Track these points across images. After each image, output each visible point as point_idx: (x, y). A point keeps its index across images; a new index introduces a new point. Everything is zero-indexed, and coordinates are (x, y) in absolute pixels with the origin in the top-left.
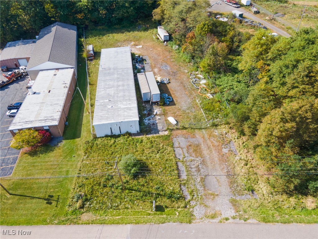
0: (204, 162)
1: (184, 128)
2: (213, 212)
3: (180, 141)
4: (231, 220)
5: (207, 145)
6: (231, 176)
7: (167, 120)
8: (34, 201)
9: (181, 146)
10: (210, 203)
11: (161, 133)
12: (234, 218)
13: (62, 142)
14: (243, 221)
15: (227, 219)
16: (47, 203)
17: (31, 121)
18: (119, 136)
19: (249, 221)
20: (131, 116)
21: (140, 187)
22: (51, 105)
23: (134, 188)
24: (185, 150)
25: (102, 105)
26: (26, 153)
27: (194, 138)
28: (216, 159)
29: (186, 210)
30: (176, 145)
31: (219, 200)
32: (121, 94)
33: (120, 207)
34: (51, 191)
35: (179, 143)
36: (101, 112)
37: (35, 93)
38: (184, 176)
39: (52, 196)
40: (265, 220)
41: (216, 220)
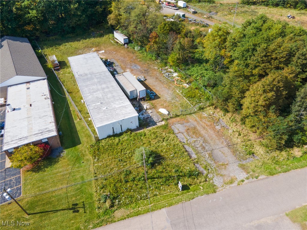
0: (205, 141)
1: (177, 116)
2: (229, 179)
3: (178, 127)
4: (246, 181)
5: (202, 126)
6: (231, 146)
7: (159, 112)
8: (59, 213)
9: (181, 131)
10: (223, 172)
11: (159, 124)
12: (247, 178)
13: (63, 151)
14: (255, 179)
15: (243, 181)
16: (74, 212)
17: (25, 137)
18: (121, 134)
19: (259, 178)
20: (129, 113)
21: (159, 174)
22: (40, 118)
23: (155, 176)
24: (185, 134)
25: (96, 108)
26: (28, 171)
27: (188, 122)
28: (214, 136)
29: (207, 183)
30: (176, 131)
31: (230, 168)
32: (109, 95)
33: (149, 196)
34: (73, 200)
35: (178, 129)
36: (98, 114)
37: (14, 110)
38: (194, 156)
39: (77, 204)
40: (271, 174)
41: (235, 184)
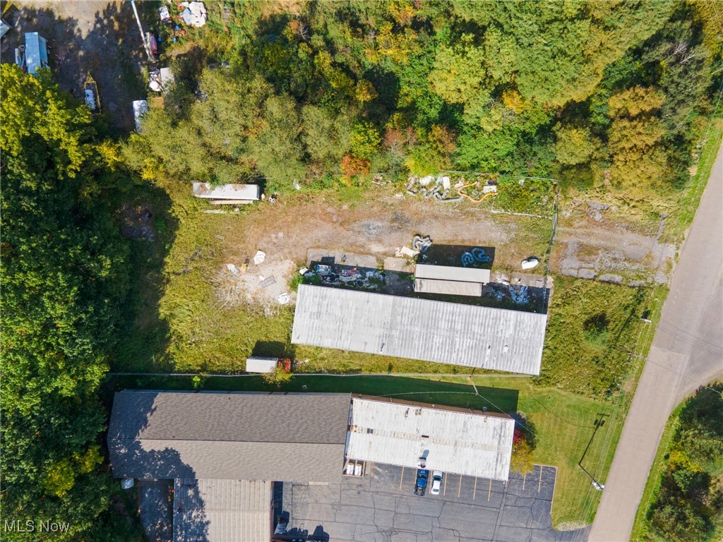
2: (666, 265)
3: (570, 266)
4: (679, 252)
5: (584, 234)
6: (631, 227)
7: (526, 271)
8: (595, 439)
9: (577, 267)
10: (655, 264)
11: (550, 286)
12: (678, 248)
13: (519, 414)
14: (684, 242)
15: (677, 255)
16: (602, 425)
17: (498, 455)
19: (685, 237)
24: (584, 265)
25: (497, 359)
27: (567, 246)
28: (607, 233)
30: (574, 273)
31: (656, 253)
34: (590, 423)
35: (572, 268)
36: (513, 362)
38: (618, 278)
39: (596, 421)
40: (690, 221)
41: (674, 265)
